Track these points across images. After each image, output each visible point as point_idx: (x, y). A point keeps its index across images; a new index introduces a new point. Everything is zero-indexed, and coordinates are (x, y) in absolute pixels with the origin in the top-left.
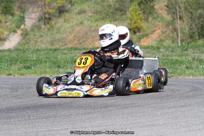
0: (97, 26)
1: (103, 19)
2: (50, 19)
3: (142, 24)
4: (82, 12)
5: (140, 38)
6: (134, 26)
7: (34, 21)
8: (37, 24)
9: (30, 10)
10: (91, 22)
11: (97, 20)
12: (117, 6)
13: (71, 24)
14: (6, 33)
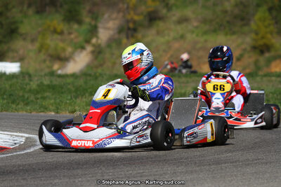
0: (206, 41)
1: (215, 31)
2: (135, 30)
3: (273, 41)
4: (183, 20)
5: (269, 62)
6: (261, 42)
7: (111, 32)
8: (116, 36)
9: (106, 16)
10: (197, 35)
11: (205, 33)
12: (236, 11)
13: (167, 38)
14: (69, 50)
